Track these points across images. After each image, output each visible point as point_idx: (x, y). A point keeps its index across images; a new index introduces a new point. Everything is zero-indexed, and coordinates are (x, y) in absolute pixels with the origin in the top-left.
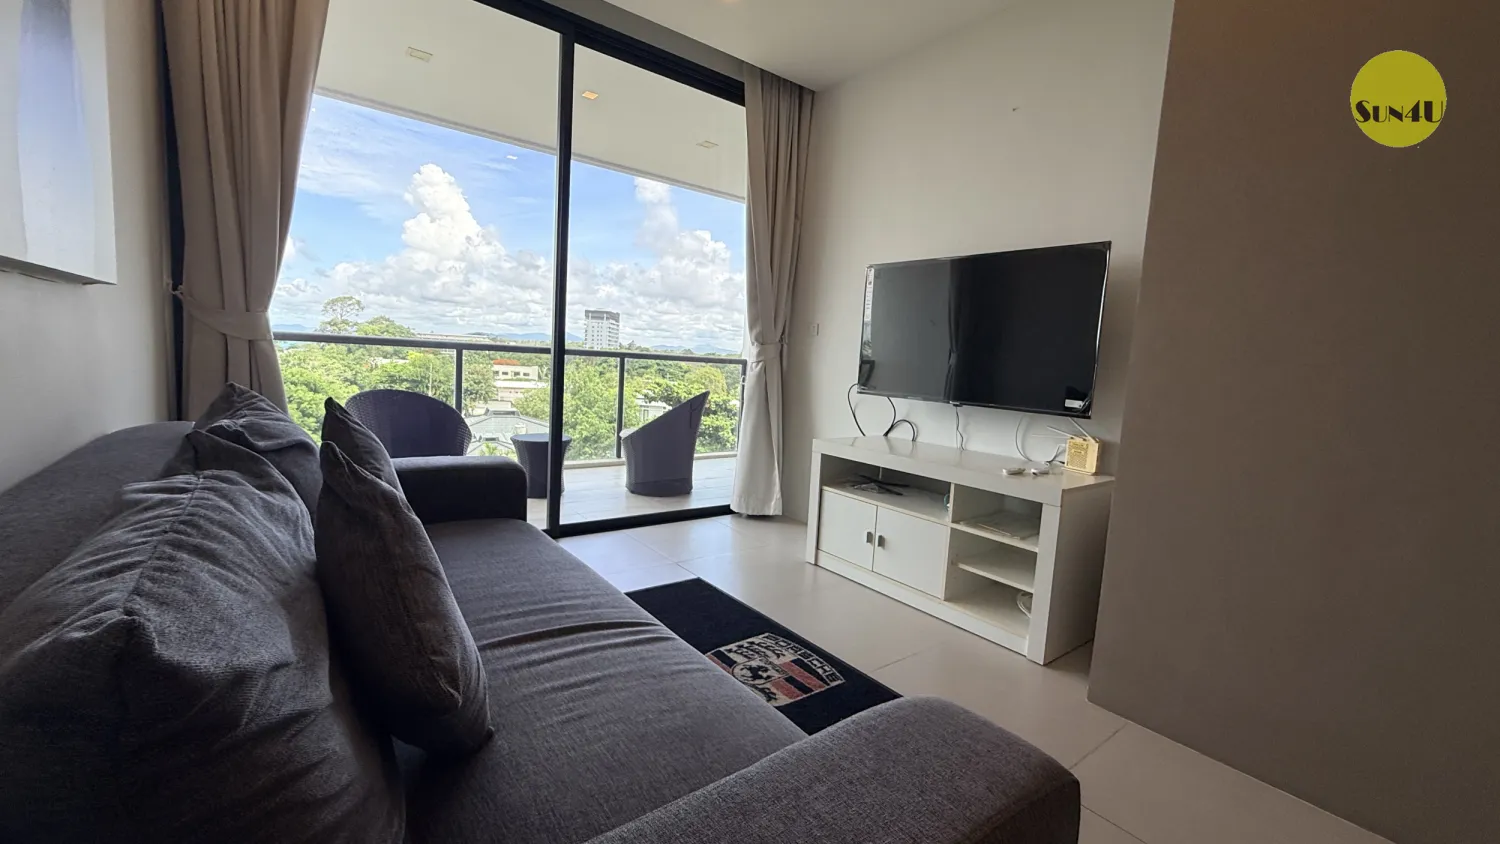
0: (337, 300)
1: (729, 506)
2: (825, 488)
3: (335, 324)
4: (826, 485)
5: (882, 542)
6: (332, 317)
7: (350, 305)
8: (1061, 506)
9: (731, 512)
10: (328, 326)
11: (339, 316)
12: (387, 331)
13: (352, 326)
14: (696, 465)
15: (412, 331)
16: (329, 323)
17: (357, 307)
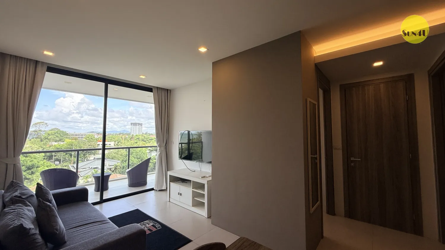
0: (37, 123)
1: (153, 188)
2: (170, 183)
3: (36, 131)
4: (171, 182)
5: (181, 194)
6: (35, 129)
7: (42, 125)
8: (207, 184)
9: (154, 190)
10: (33, 132)
11: (38, 129)
12: (57, 133)
13: (43, 132)
14: (148, 176)
15: (67, 132)
16: (34, 131)
17: (46, 125)
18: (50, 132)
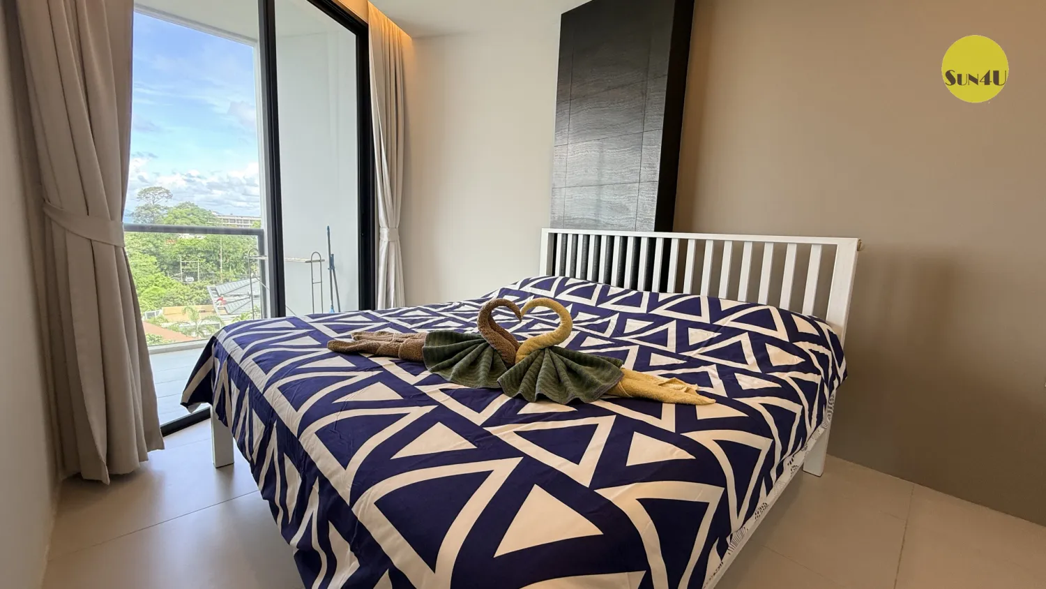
18: (178, 212)
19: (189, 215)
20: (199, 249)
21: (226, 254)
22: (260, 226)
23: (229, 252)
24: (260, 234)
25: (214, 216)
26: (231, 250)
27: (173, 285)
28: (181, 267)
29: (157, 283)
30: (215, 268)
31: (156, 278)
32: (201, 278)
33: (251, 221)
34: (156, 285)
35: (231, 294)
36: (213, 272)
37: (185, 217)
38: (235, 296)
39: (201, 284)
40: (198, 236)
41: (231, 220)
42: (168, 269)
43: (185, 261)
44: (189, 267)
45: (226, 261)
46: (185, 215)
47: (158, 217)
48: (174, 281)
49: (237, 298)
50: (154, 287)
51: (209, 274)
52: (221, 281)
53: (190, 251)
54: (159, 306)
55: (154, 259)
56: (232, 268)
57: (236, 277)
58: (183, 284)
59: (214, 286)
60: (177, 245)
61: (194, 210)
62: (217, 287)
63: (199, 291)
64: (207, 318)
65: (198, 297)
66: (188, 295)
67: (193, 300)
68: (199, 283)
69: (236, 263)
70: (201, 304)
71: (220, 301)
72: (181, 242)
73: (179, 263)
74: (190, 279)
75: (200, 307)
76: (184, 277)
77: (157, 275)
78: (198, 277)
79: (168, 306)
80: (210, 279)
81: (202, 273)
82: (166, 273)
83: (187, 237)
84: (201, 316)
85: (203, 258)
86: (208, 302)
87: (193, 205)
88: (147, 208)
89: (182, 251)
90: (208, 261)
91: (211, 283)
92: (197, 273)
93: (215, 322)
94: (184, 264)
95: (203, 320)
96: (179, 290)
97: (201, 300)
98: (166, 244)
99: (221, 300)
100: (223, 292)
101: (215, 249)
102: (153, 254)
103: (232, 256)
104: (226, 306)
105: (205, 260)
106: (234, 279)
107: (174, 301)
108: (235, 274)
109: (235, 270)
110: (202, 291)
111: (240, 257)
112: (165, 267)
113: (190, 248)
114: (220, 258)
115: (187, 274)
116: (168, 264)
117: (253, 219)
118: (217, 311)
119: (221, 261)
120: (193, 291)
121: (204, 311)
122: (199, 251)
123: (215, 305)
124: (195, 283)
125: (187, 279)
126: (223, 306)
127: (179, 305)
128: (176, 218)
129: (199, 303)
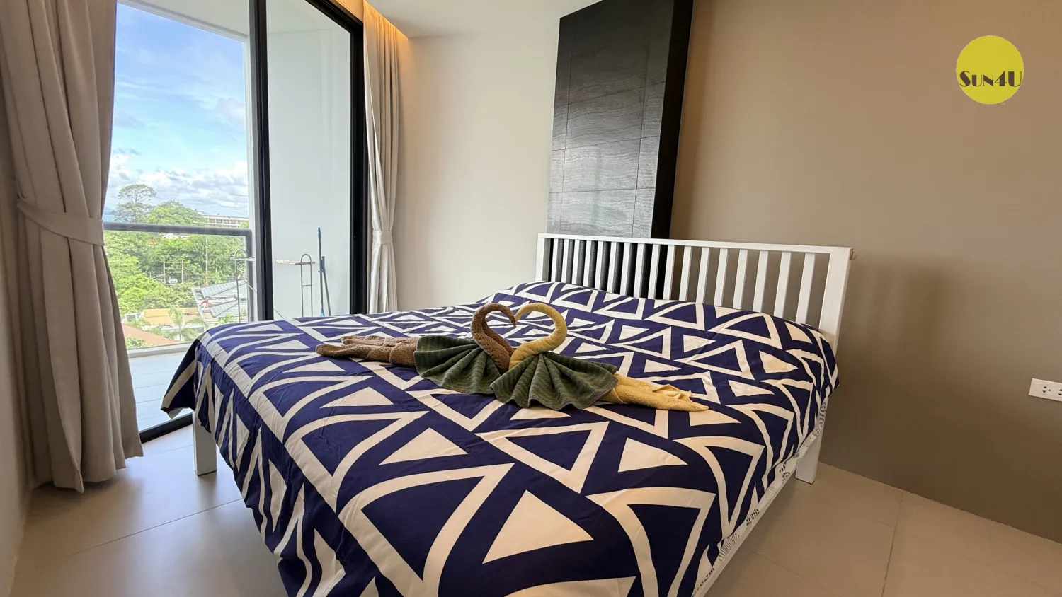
19: (173, 214)
20: (183, 249)
21: (212, 255)
22: (248, 227)
23: (216, 253)
24: (247, 234)
25: (200, 216)
26: (218, 251)
27: (155, 286)
28: (165, 268)
29: (138, 284)
30: (200, 270)
31: (137, 279)
32: (185, 280)
33: (239, 221)
34: (137, 286)
35: (217, 296)
36: (198, 273)
37: (170, 217)
38: (222, 298)
39: (185, 286)
40: (182, 237)
41: (217, 220)
42: (150, 270)
43: (169, 262)
44: (173, 269)
45: (212, 263)
46: (170, 215)
47: (140, 216)
48: (157, 283)
49: (223, 301)
50: (135, 288)
51: (194, 276)
52: (207, 283)
53: (174, 252)
54: (140, 308)
55: (135, 259)
56: (218, 269)
57: (222, 280)
58: (166, 286)
59: (199, 288)
60: (161, 245)
61: (179, 209)
62: (202, 289)
63: (183, 293)
64: (191, 322)
65: (181, 299)
66: (171, 298)
67: (177, 302)
68: (183, 285)
69: (222, 265)
70: (186, 307)
71: (205, 304)
72: (165, 242)
73: (162, 264)
74: (173, 281)
75: (184, 310)
76: (167, 279)
77: (138, 276)
78: (182, 278)
79: (150, 308)
80: (194, 280)
81: (186, 274)
82: (148, 274)
83: (170, 237)
84: (185, 319)
85: (187, 259)
86: (192, 304)
87: (177, 204)
88: (128, 206)
89: (165, 251)
90: (192, 262)
91: (196, 285)
92: (180, 274)
93: (199, 326)
94: (167, 265)
95: (187, 323)
96: (162, 292)
97: (185, 302)
98: (149, 244)
99: (207, 302)
100: (208, 295)
101: (200, 250)
102: (133, 254)
103: (218, 257)
104: (211, 309)
105: (189, 261)
106: (220, 281)
107: (156, 304)
108: (221, 276)
109: (221, 272)
110: (186, 293)
111: (227, 258)
112: (147, 267)
113: (174, 249)
114: (205, 259)
115: (170, 275)
116: (151, 265)
117: (240, 219)
118: (201, 313)
119: (207, 262)
120: (176, 293)
121: (188, 314)
122: (183, 252)
123: (199, 308)
124: (179, 284)
125: (171, 280)
126: (208, 309)
127: (162, 307)
128: (160, 217)
129: (182, 305)
